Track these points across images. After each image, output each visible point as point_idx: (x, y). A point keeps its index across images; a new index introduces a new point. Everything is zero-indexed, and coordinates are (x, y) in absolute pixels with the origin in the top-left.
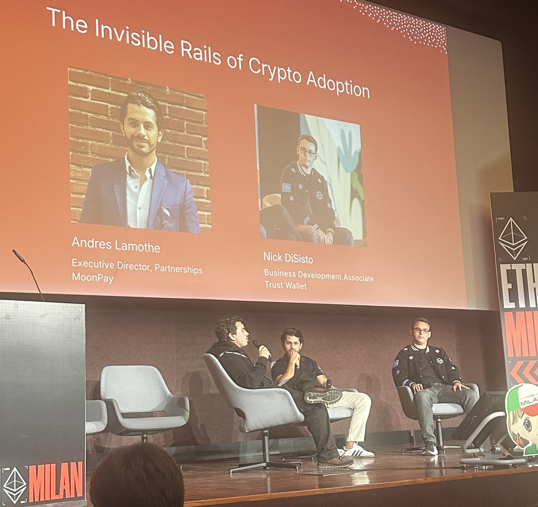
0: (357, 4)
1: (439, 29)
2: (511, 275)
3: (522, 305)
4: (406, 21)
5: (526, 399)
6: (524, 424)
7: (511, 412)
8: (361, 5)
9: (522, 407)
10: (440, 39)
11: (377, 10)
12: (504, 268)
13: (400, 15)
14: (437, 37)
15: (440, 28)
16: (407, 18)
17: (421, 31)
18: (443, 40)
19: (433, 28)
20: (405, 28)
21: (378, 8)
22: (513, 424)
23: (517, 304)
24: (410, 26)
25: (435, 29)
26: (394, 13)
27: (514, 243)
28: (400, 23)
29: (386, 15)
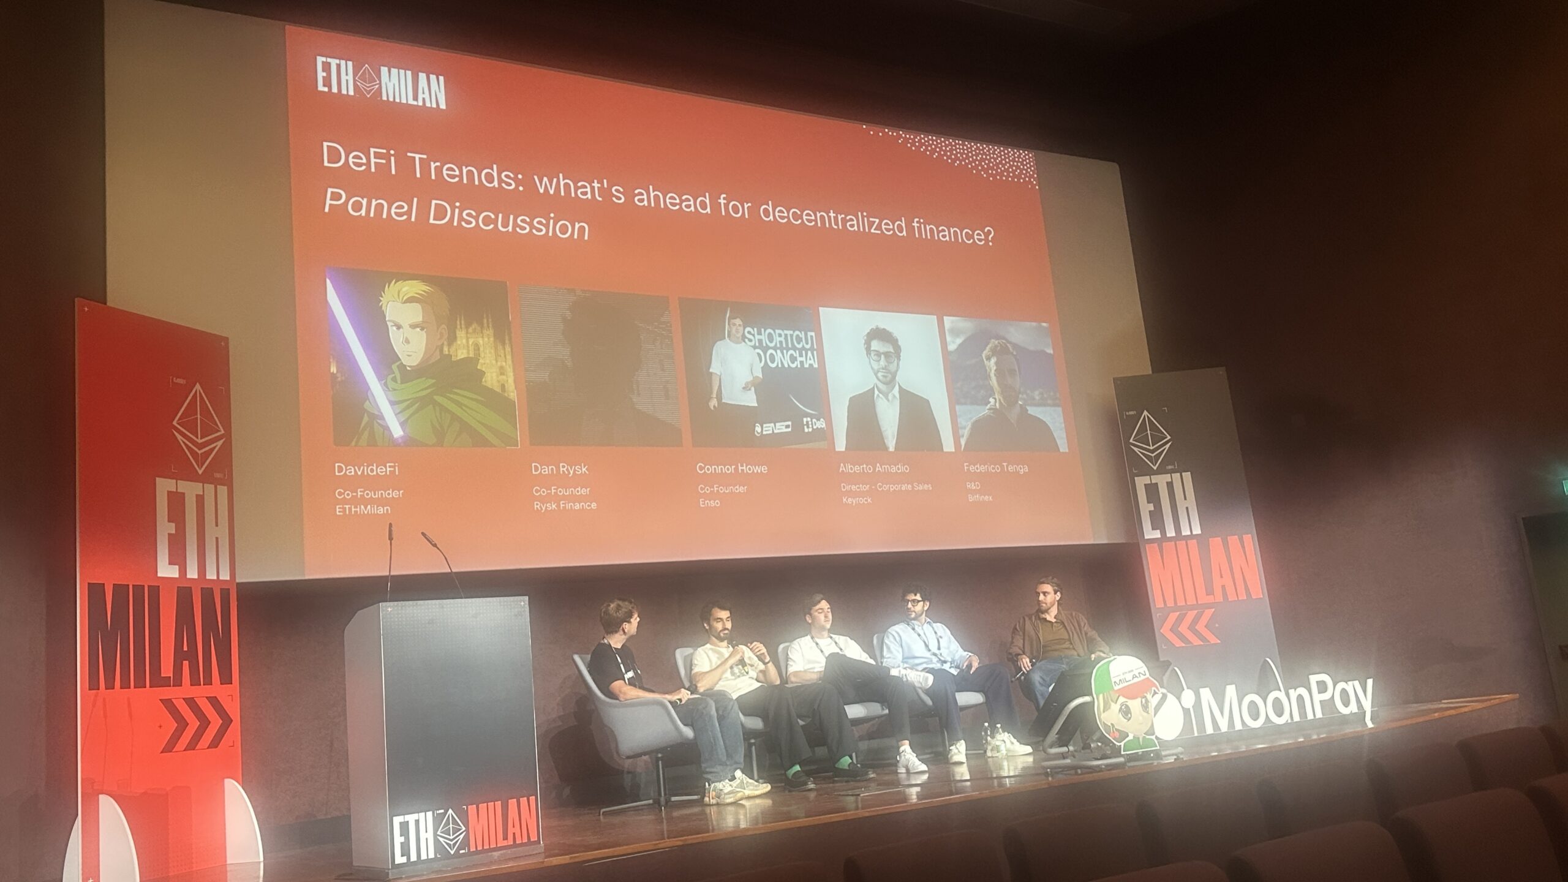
0: (903, 135)
1: (1024, 156)
2: (1152, 491)
3: (1171, 533)
4: (975, 151)
5: (1122, 677)
6: (1120, 711)
7: (1101, 696)
8: (910, 136)
9: (1116, 688)
10: (1026, 170)
11: (932, 140)
12: (1141, 482)
13: (967, 143)
14: (1022, 167)
15: (1026, 155)
16: (977, 146)
17: (998, 161)
18: (1031, 170)
19: (1016, 156)
20: (974, 161)
21: (934, 138)
22: (1104, 712)
23: (1163, 532)
24: (982, 156)
25: (1019, 157)
26: (957, 141)
27: (1153, 446)
28: (967, 155)
29: (946, 146)
